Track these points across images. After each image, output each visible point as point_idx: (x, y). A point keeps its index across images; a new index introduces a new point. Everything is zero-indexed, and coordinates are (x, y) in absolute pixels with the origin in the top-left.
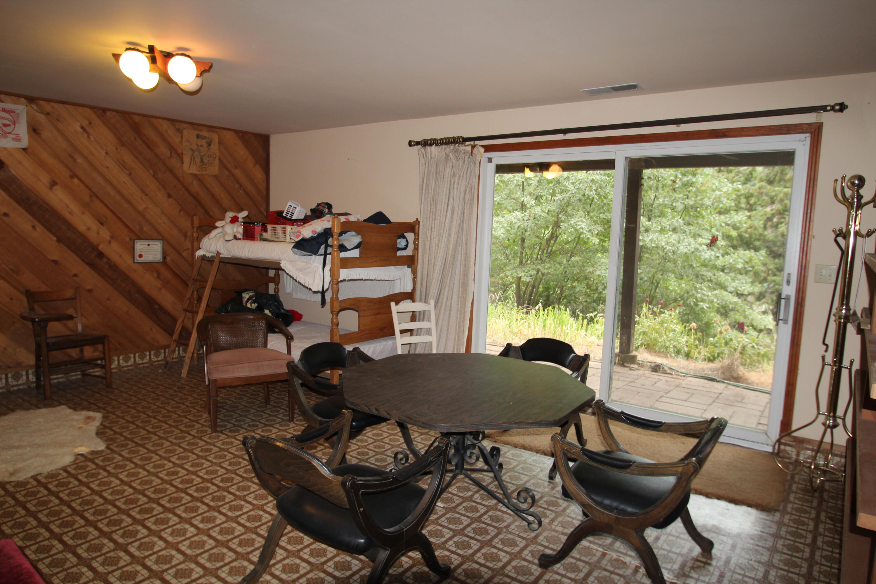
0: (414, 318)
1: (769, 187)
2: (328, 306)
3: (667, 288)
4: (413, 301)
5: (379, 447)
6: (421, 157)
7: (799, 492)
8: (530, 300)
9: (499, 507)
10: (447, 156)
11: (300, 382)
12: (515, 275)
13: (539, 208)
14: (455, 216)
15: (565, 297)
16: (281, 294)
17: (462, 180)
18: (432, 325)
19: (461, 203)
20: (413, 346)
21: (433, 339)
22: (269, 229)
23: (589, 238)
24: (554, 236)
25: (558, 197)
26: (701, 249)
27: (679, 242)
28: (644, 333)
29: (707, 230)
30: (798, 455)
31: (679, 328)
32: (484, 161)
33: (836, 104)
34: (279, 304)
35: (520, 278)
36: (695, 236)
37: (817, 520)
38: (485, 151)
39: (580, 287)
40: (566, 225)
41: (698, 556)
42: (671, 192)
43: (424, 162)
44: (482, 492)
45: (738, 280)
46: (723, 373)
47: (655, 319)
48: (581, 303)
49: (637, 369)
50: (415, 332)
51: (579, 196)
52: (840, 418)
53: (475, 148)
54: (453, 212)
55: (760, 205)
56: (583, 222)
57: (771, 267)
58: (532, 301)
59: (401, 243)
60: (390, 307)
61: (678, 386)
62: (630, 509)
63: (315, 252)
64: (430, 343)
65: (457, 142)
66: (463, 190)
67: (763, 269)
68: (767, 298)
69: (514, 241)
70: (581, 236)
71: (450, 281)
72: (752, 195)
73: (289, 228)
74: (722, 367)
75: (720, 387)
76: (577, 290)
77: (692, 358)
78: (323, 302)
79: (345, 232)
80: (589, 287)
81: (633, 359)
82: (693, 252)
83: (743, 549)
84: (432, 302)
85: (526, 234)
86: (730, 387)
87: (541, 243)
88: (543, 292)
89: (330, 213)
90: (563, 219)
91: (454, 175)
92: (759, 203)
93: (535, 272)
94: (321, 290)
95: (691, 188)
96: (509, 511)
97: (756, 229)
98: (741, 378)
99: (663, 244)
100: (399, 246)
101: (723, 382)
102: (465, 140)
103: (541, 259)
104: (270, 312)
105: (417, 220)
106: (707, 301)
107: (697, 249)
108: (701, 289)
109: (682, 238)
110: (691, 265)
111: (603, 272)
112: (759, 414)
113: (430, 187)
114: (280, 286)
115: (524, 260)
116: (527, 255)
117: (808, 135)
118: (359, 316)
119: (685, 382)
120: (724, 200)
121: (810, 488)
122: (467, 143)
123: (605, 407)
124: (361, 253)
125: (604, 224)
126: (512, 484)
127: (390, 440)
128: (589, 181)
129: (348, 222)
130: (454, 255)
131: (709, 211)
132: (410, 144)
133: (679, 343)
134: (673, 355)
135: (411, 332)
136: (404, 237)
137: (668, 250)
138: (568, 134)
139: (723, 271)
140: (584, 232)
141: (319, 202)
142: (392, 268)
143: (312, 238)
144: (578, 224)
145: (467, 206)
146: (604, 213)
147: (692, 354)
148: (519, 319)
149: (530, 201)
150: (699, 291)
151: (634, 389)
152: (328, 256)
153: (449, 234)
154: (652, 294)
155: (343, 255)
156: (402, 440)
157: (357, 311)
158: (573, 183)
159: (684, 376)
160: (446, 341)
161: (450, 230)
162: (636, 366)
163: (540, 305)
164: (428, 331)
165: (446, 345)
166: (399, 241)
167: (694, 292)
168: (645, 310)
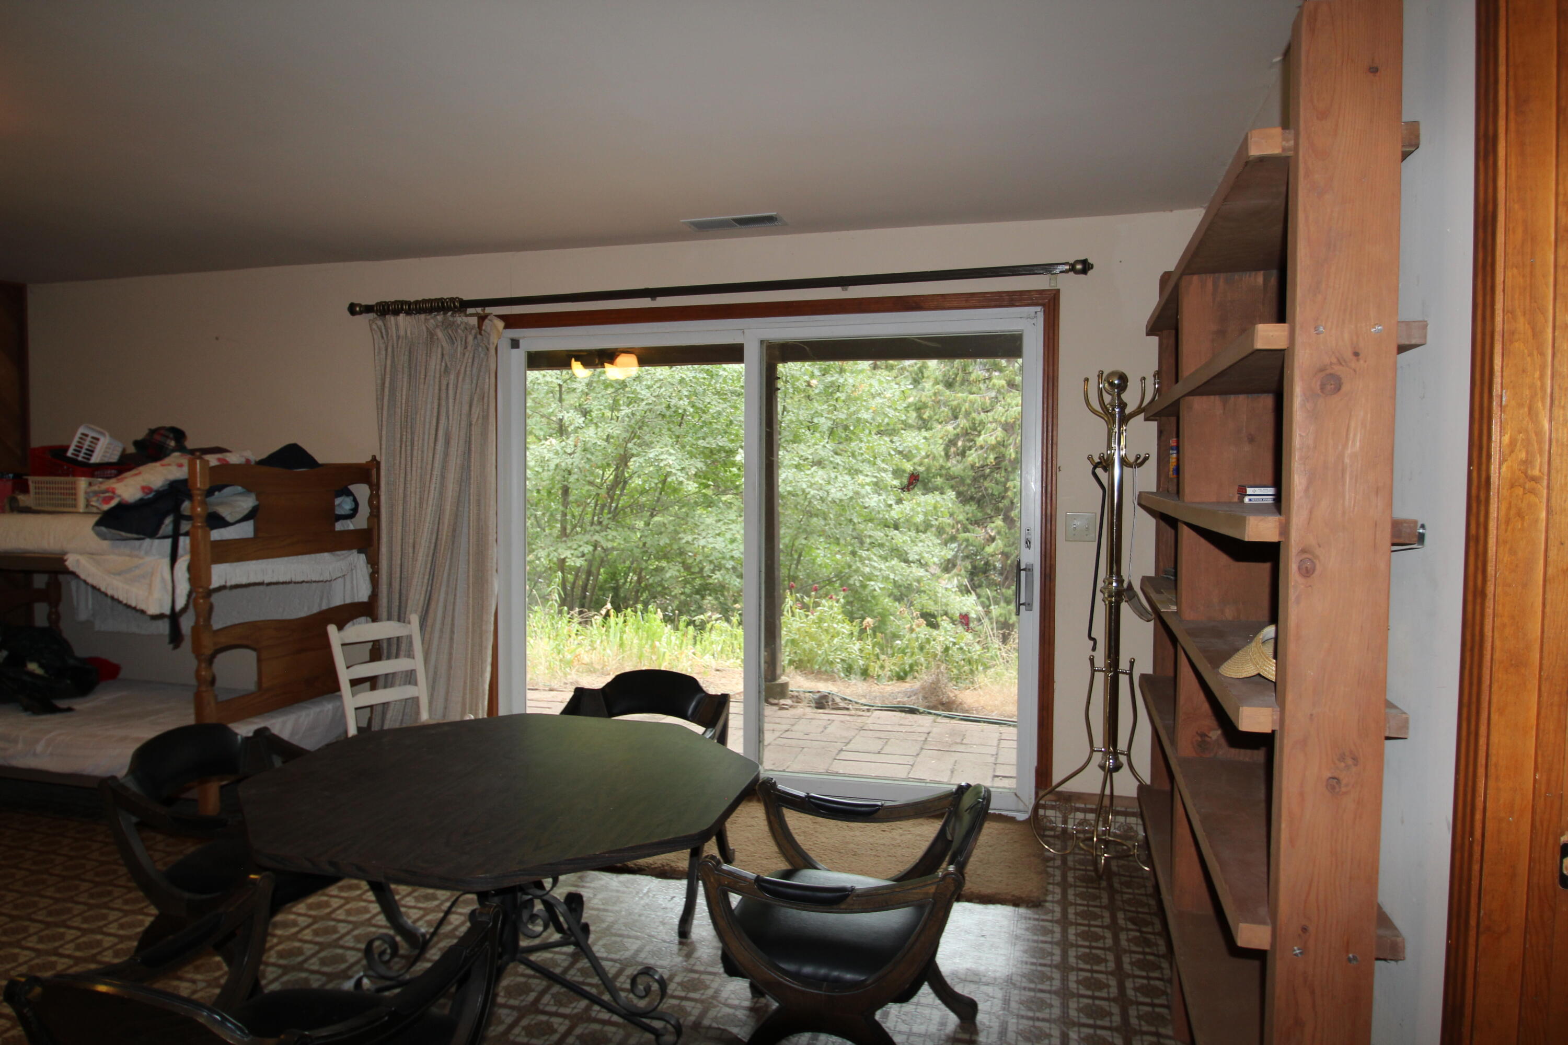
0: (377, 651)
1: (948, 392)
2: (187, 644)
3: (813, 562)
4: (375, 619)
5: (327, 931)
6: (377, 336)
7: (1079, 884)
8: (584, 597)
9: (593, 1014)
10: (431, 334)
11: (134, 819)
12: (554, 557)
13: (591, 430)
14: (453, 450)
15: (647, 587)
16: (62, 625)
17: (464, 380)
18: (417, 663)
19: (464, 424)
20: (378, 710)
21: (420, 691)
22: (32, 486)
23: (681, 483)
24: (620, 481)
25: (626, 411)
26: (863, 492)
27: (829, 483)
28: (793, 642)
29: (869, 462)
30: (1065, 822)
31: (846, 628)
32: (504, 345)
33: (1077, 262)
34: (64, 647)
35: (564, 560)
36: (853, 472)
37: (1114, 927)
38: (506, 327)
39: (673, 571)
40: (641, 460)
41: (955, 1032)
42: (803, 401)
43: (383, 346)
44: (556, 988)
45: (921, 541)
46: (925, 698)
47: (807, 616)
48: (675, 597)
49: (791, 707)
50: (381, 682)
51: (661, 408)
52: (1122, 754)
53: (487, 322)
54: (447, 442)
55: (937, 420)
56: (671, 454)
57: (961, 517)
58: (587, 600)
59: (343, 505)
60: (325, 636)
61: (862, 729)
62: (849, 976)
63: (152, 533)
64: (415, 701)
65: (449, 309)
66: (466, 398)
67: (950, 521)
68: (958, 567)
69: (549, 493)
70: (669, 480)
71: (449, 575)
72: (925, 406)
73: (82, 483)
74: (923, 688)
75: (923, 722)
76: (668, 575)
77: (873, 677)
78: (176, 637)
79: (220, 488)
80: (687, 568)
81: (782, 691)
82: (851, 498)
83: (1021, 1003)
84: (415, 619)
85: (572, 479)
86: (939, 719)
87: (598, 494)
88: (606, 581)
89: (181, 448)
90: (634, 452)
91: (447, 371)
92: (937, 417)
93: (591, 548)
94: (167, 611)
95: (838, 394)
96: (615, 1018)
97: (934, 458)
98: (953, 702)
99: (804, 486)
100: (338, 511)
101: (930, 713)
102: (463, 305)
103: (600, 523)
104: (41, 666)
105: (374, 458)
106: (880, 578)
107: (857, 493)
108: (869, 559)
109: (833, 475)
110: (851, 520)
111: (711, 540)
112: (992, 759)
113: (398, 395)
114: (62, 608)
115: (569, 527)
116: (573, 516)
117: (1039, 309)
118: (259, 660)
119: (869, 721)
120: (891, 413)
121: (1093, 874)
122: (470, 311)
123: (779, 791)
124: (256, 530)
125: (706, 457)
126: (612, 960)
127: (349, 912)
128: (675, 381)
129: (225, 466)
130: (455, 523)
131: (867, 431)
132: (353, 309)
133: (850, 653)
134: (842, 675)
135: (373, 682)
136: (349, 493)
137: (813, 496)
138: (659, 299)
139: (896, 528)
140: (674, 471)
141: (153, 427)
142: (326, 555)
143: (140, 505)
144: (661, 457)
145: (476, 431)
146: (704, 439)
147: (871, 671)
148: (573, 635)
149: (573, 418)
150: (867, 562)
151: (794, 742)
152: (182, 539)
153: (443, 485)
154: (792, 574)
155: (217, 535)
156: (375, 908)
157: (254, 649)
158: (649, 387)
159: (868, 710)
160: (447, 693)
161: (443, 477)
162: (788, 702)
163: (609, 606)
164: (410, 678)
165: (446, 700)
166: (338, 501)
167: (859, 564)
168: (791, 603)
